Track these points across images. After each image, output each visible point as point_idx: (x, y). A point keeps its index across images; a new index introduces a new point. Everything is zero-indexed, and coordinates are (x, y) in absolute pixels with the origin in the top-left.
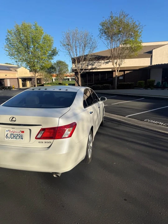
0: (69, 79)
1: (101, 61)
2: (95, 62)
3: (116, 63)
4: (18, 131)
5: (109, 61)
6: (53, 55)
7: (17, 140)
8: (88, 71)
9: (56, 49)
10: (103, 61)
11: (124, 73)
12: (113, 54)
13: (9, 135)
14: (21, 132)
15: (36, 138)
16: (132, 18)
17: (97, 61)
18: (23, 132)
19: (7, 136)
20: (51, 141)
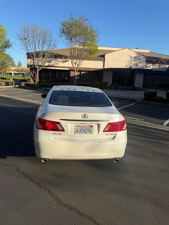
0: (12, 73)
1: (58, 59)
2: (52, 60)
3: (75, 64)
4: (87, 126)
5: (67, 60)
6: (6, 47)
7: (86, 133)
8: (45, 68)
9: (9, 41)
10: (60, 60)
11: (80, 73)
12: (72, 54)
13: (79, 130)
14: (90, 127)
15: (104, 131)
16: (90, 23)
17: (54, 59)
18: (92, 127)
19: (77, 131)
20: (115, 133)
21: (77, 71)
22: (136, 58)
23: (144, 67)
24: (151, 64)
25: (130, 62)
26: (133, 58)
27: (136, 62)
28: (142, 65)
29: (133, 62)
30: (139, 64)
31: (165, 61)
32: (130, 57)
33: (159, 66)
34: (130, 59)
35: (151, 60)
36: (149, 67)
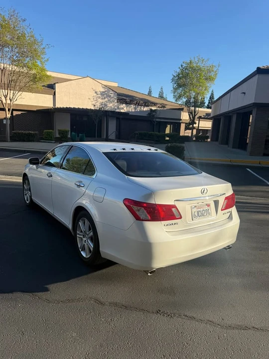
3: (6, 97)
11: (12, 114)
15: (222, 209)
21: (9, 110)
22: (104, 95)
23: (116, 109)
24: (124, 105)
25: (95, 99)
26: (99, 93)
27: (104, 101)
28: (112, 105)
29: (100, 100)
30: (108, 103)
31: (141, 102)
32: (94, 92)
33: (135, 109)
34: (95, 94)
35: (124, 99)
36: (123, 108)
